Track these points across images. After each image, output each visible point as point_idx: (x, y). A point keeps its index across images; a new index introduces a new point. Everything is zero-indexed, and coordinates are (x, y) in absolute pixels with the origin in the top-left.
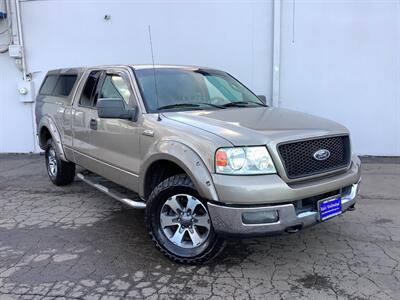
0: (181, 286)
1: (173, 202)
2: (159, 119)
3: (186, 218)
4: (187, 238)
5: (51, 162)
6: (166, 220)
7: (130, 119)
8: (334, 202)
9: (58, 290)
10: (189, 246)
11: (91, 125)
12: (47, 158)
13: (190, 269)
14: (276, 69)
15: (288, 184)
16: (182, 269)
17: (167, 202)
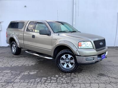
0: (70, 78)
1: (64, 57)
2: (59, 35)
3: (67, 61)
4: (68, 66)
5: (13, 48)
6: (62, 62)
7: (48, 35)
8: (104, 56)
9: (37, 80)
10: (68, 68)
11: (32, 37)
12: (11, 47)
13: (69, 74)
14: (74, 23)
15: (96, 51)
16: (67, 74)
17: (62, 57)
